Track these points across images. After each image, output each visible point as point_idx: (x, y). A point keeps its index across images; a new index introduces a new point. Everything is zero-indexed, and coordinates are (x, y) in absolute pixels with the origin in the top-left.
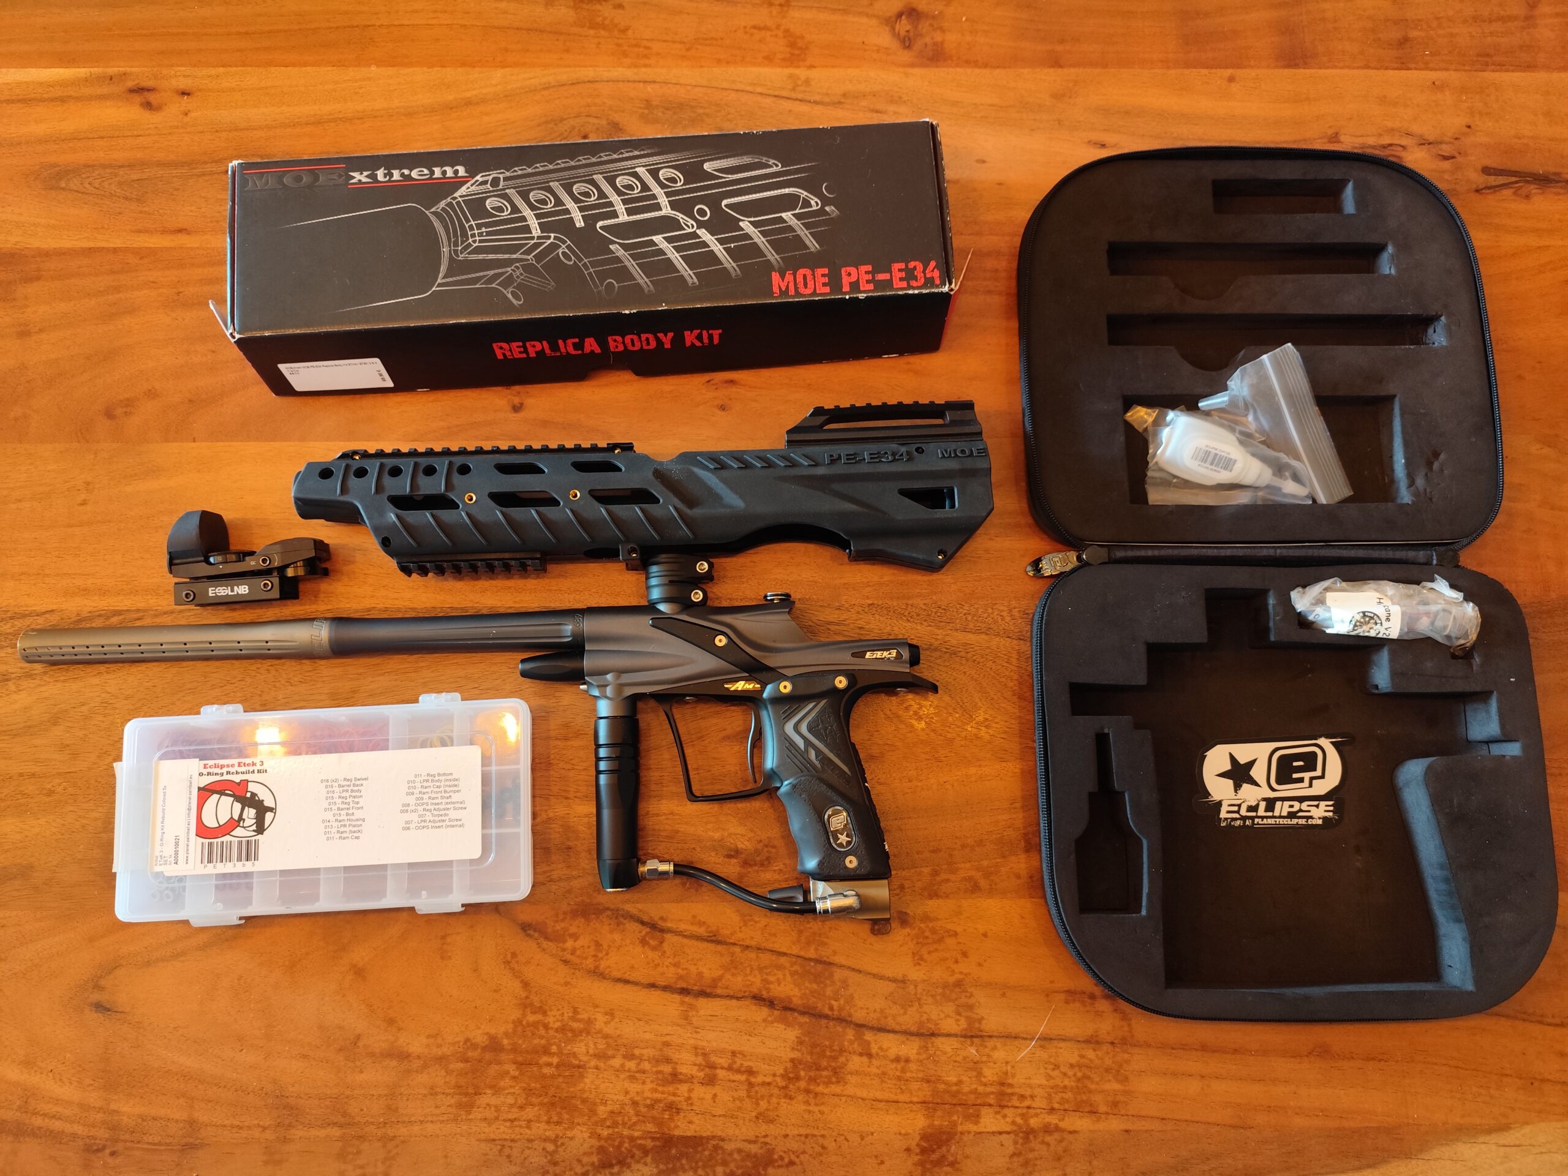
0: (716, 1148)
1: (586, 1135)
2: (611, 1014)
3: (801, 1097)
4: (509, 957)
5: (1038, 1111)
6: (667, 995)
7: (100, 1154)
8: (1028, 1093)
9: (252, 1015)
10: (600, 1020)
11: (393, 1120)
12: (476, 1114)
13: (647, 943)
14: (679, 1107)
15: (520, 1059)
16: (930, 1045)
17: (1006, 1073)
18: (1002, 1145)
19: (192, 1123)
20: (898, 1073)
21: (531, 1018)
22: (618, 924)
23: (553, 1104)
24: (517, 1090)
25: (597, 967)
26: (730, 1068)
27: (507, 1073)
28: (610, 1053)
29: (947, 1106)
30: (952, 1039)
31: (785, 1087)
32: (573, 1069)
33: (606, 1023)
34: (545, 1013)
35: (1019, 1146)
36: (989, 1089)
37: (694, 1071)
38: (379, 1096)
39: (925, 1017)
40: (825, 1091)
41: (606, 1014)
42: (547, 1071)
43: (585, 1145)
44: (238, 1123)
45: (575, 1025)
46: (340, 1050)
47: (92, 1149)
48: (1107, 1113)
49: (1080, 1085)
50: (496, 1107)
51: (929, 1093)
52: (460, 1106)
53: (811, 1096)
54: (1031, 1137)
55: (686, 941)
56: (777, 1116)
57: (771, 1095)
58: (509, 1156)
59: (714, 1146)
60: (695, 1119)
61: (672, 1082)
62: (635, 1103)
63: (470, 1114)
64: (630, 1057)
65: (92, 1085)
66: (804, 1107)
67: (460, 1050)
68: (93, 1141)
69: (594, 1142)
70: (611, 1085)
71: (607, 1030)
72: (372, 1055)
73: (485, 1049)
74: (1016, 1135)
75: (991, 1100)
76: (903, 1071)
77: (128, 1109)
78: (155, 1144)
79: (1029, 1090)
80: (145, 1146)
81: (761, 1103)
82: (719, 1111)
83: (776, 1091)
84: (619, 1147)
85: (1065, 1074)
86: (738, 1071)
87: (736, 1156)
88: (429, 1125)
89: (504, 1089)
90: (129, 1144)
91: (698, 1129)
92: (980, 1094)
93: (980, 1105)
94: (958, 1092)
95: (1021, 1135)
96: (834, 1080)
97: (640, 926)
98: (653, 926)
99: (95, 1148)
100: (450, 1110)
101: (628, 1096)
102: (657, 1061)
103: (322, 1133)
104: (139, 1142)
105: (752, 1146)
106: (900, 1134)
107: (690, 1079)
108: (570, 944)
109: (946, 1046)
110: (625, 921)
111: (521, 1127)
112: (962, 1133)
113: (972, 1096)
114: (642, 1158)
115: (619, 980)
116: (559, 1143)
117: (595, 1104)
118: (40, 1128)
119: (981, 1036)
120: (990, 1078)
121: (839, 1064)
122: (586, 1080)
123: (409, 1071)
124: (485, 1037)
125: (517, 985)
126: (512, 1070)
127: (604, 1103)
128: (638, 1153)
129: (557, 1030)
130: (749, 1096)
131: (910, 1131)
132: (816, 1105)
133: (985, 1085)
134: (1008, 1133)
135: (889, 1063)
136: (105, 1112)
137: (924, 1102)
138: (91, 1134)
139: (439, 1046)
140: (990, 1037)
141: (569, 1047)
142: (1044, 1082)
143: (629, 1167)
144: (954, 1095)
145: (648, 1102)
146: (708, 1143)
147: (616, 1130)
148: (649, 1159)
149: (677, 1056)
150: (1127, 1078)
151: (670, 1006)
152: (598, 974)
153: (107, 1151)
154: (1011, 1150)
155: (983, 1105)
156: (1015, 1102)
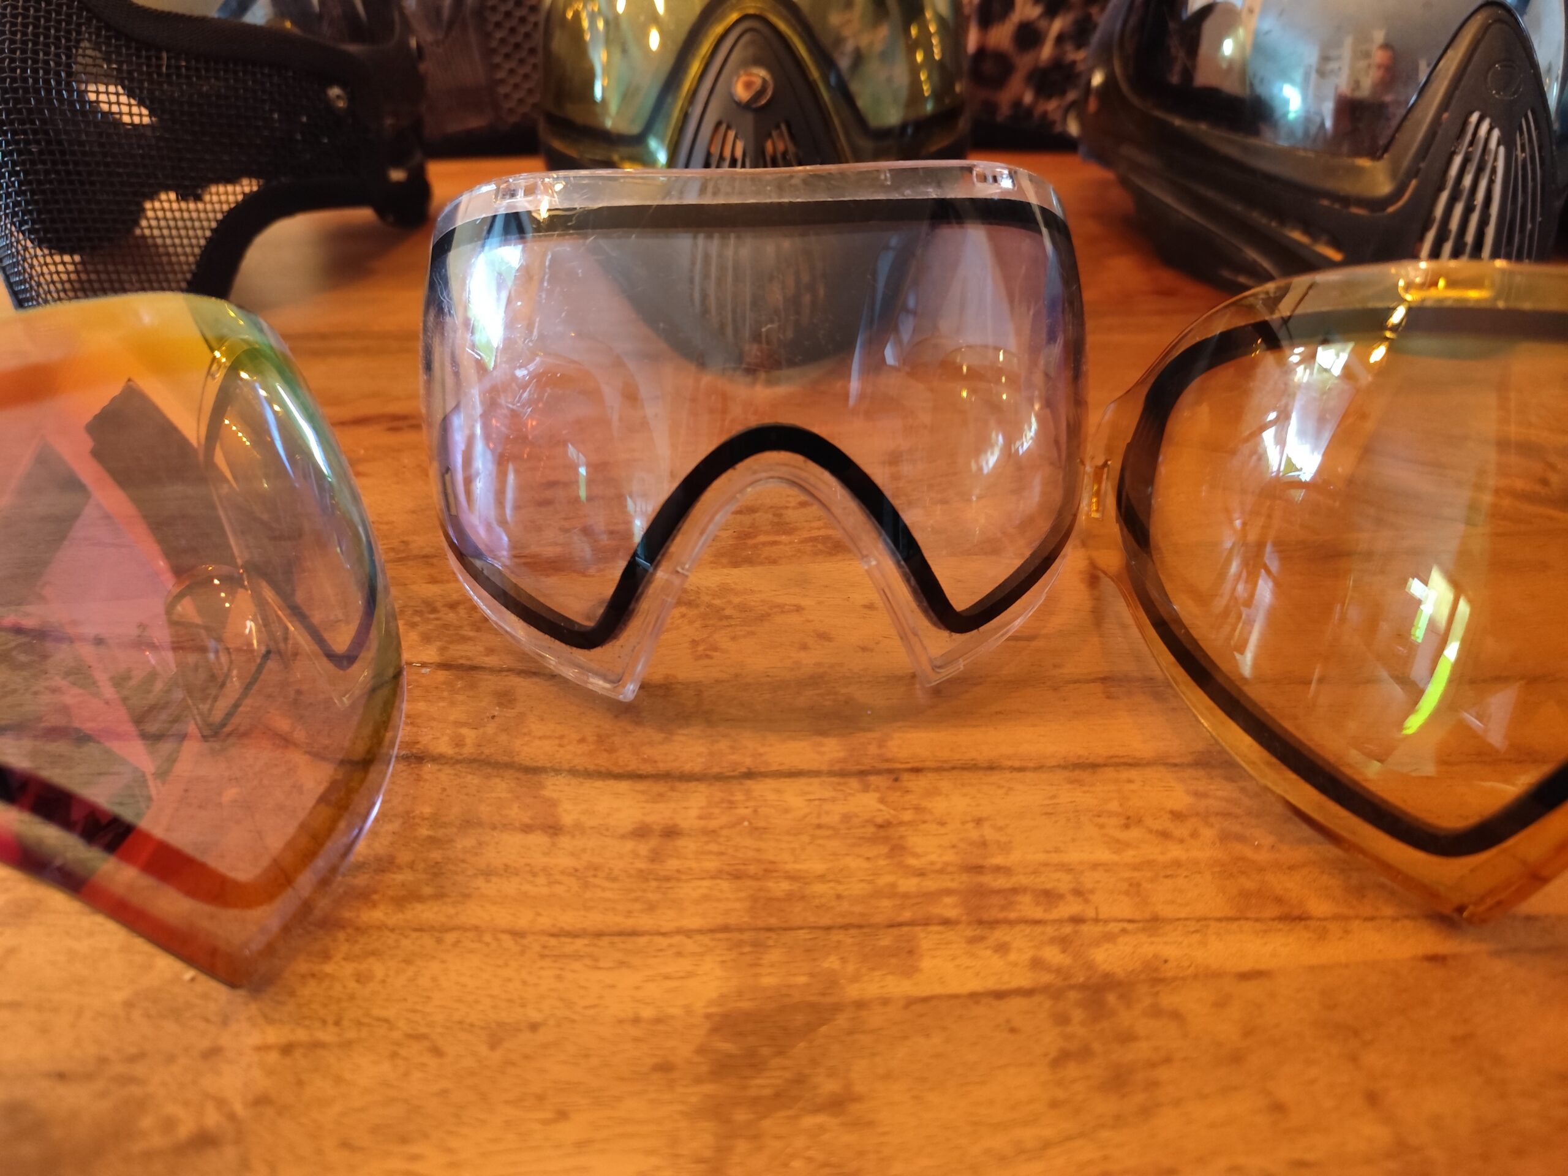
5: (1114, 927)
8: (1062, 882)
16: (740, 797)
17: (983, 845)
18: (1013, 1030)
20: (641, 865)
29: (803, 934)
30: (804, 780)
35: (1076, 1028)
36: (931, 884)
51: (739, 905)
54: (1111, 998)
74: (1059, 999)
75: (948, 909)
76: (656, 856)
79: (1066, 878)
85: (1163, 835)
92: (906, 896)
93: (911, 923)
95: (1073, 995)
106: (636, 1021)
112: (861, 1005)
113: (886, 903)
119: (891, 771)
120: (933, 857)
121: (451, 855)
131: (674, 1012)
133: (921, 873)
134: (1027, 993)
135: (611, 842)
137: (725, 929)
142: (1104, 855)
144: (823, 904)
154: (1051, 1040)
155: (926, 923)
156: (1027, 907)
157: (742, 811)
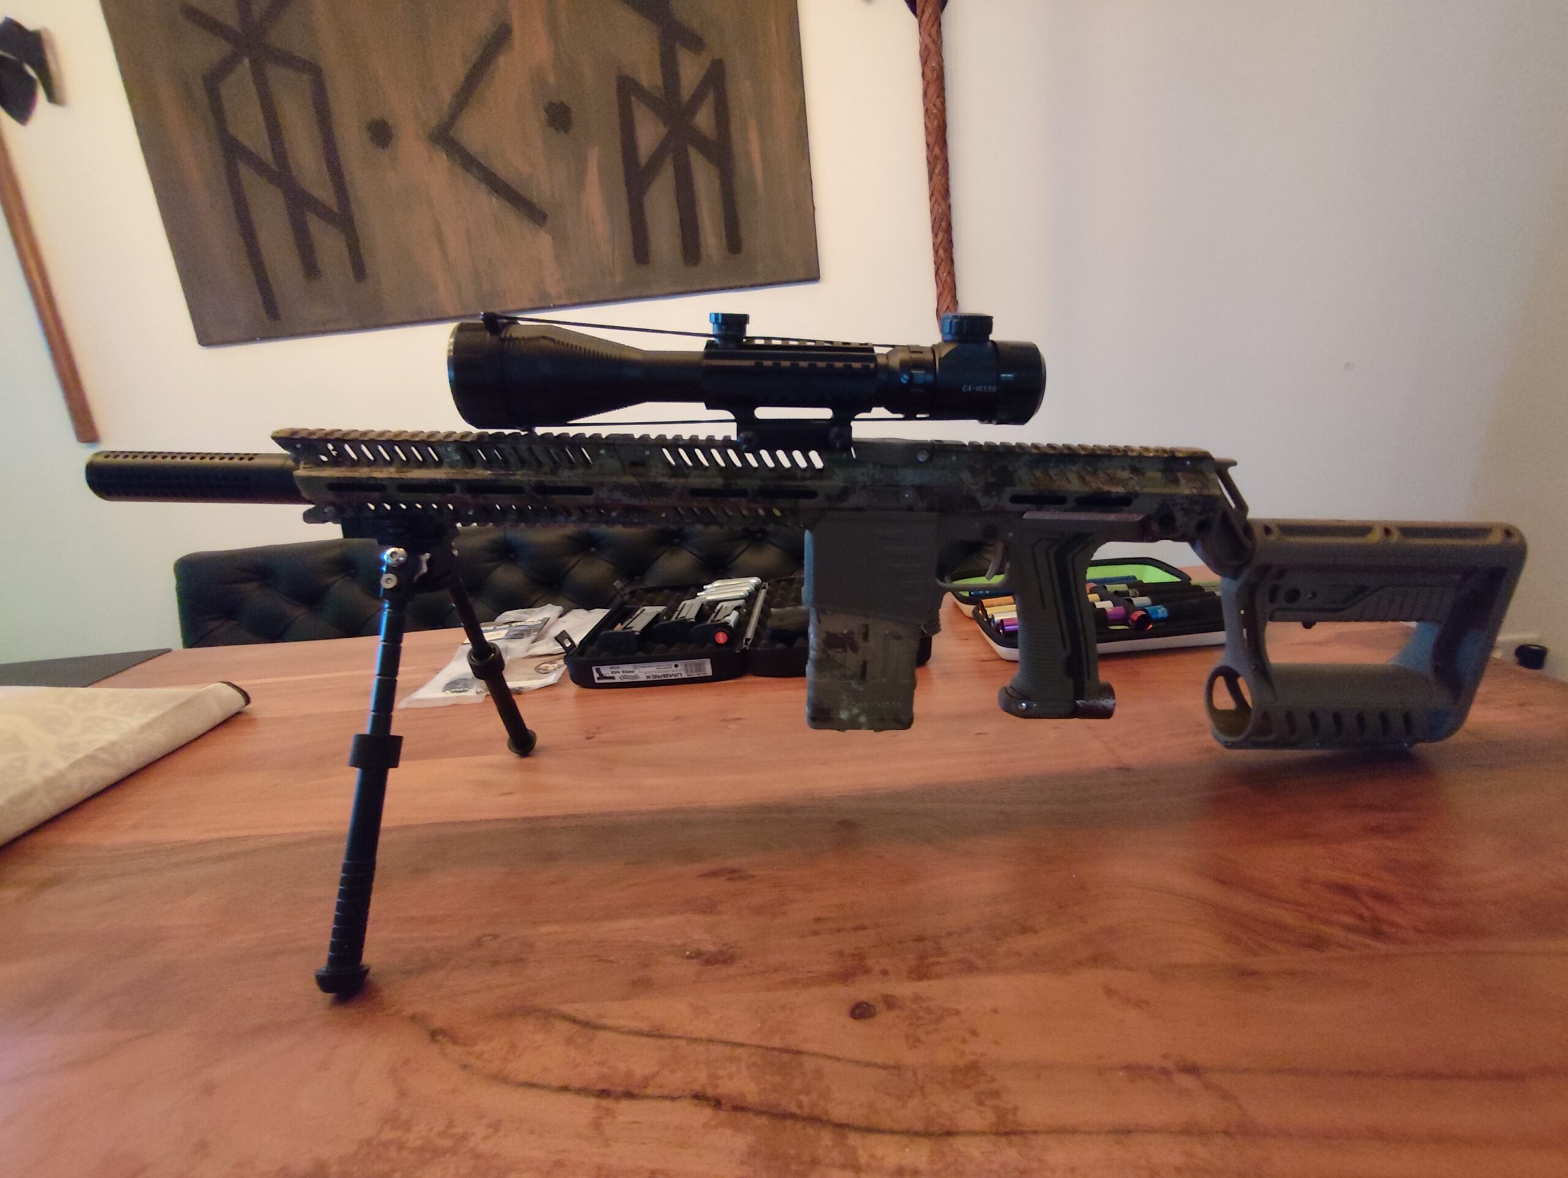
157: (950, 1159)
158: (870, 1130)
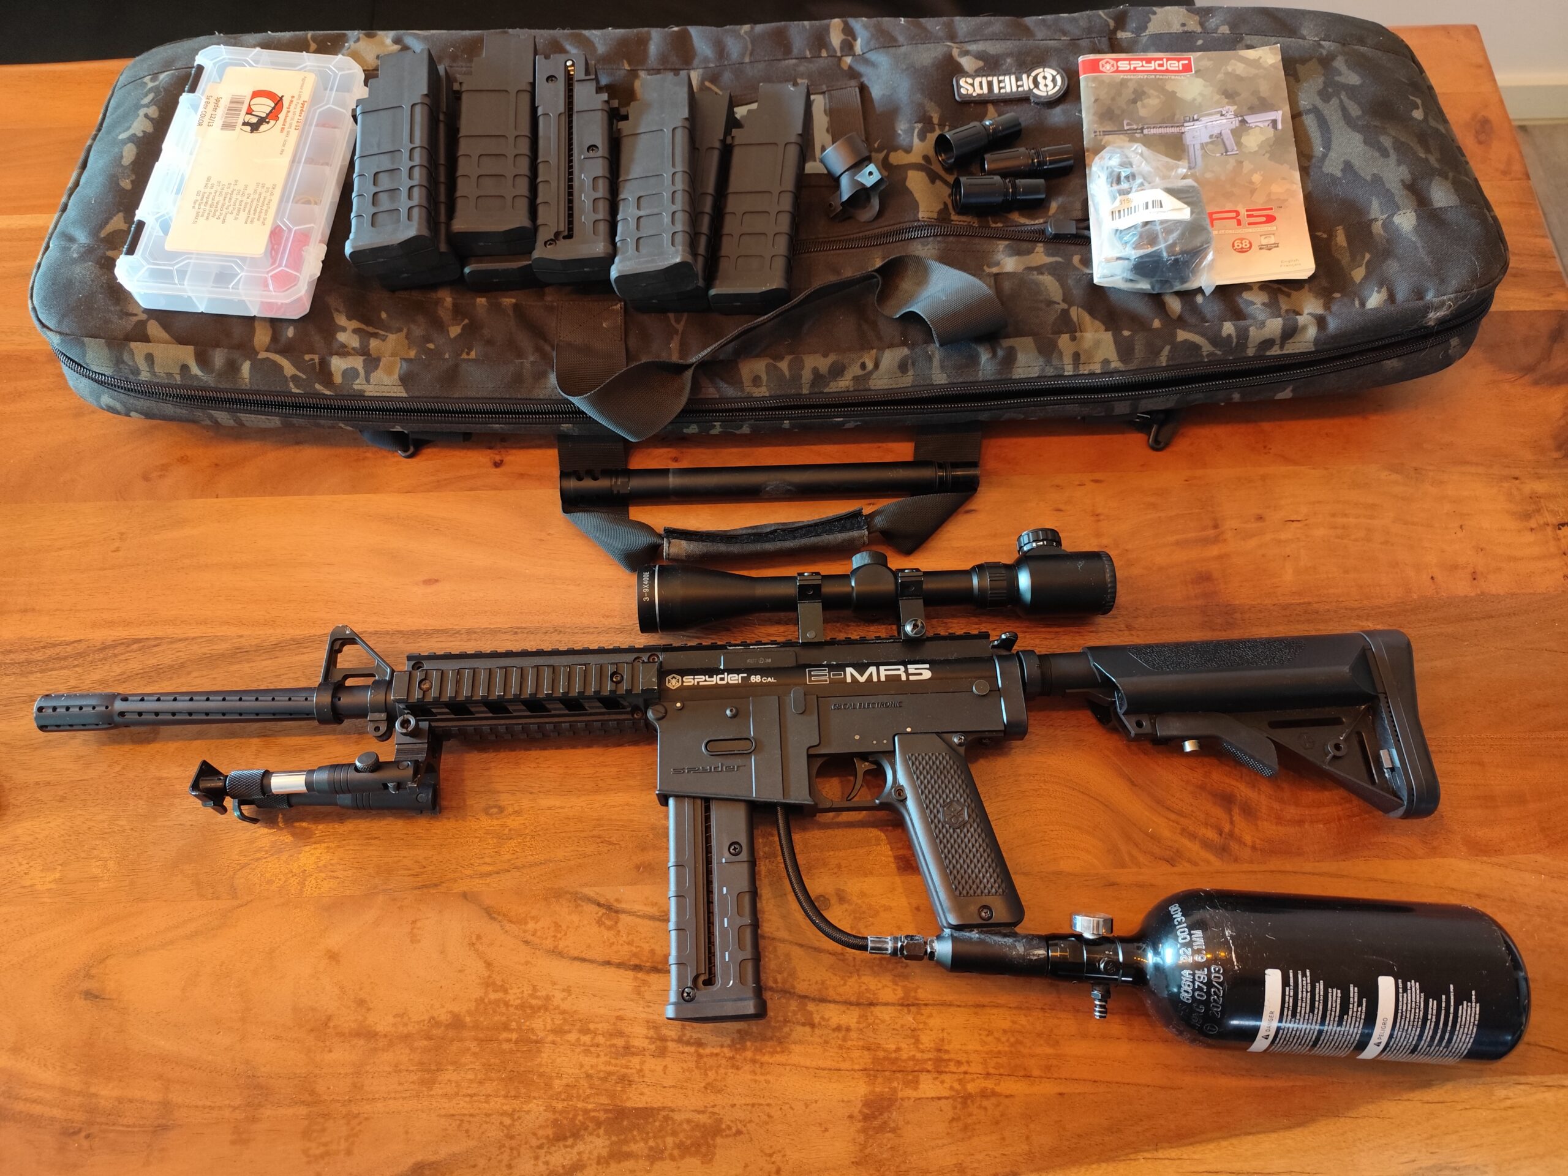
0: (666, 1119)
1: (542, 1109)
2: (568, 990)
3: (747, 1067)
4: (474, 938)
5: (975, 1076)
6: (621, 972)
7: (75, 1137)
8: (963, 1058)
9: (230, 999)
10: (558, 996)
11: (358, 1097)
12: (437, 1090)
13: (604, 923)
14: (631, 1079)
15: (481, 1035)
16: (869, 1014)
17: (943, 1040)
18: (941, 1110)
19: (166, 1105)
20: (840, 1042)
21: (493, 996)
22: (577, 906)
23: (511, 1079)
24: (477, 1066)
25: (556, 947)
26: (679, 1040)
27: (469, 1049)
28: (566, 1028)
29: (887, 1073)
30: (890, 1007)
31: (733, 1058)
32: (530, 1044)
33: (563, 1000)
34: (506, 991)
35: (957, 1111)
36: (926, 1056)
37: (645, 1043)
38: (346, 1074)
39: (864, 987)
40: (770, 1061)
41: (564, 990)
42: (506, 1046)
43: (540, 1119)
44: (208, 1103)
45: (534, 1002)
46: (312, 1030)
47: (69, 1132)
48: (1041, 1077)
49: (1013, 1049)
50: (457, 1082)
51: (870, 1061)
52: (422, 1082)
53: (757, 1066)
54: (969, 1101)
55: (638, 920)
56: (725, 1086)
57: (720, 1066)
58: (467, 1131)
59: (664, 1117)
60: (646, 1090)
61: (623, 1056)
62: (589, 1076)
63: (431, 1090)
64: (585, 1031)
65: (74, 1069)
66: (750, 1077)
67: (425, 1028)
68: (70, 1125)
69: (550, 1115)
70: (567, 1059)
71: (565, 1006)
72: (341, 1034)
73: (448, 1026)
74: (955, 1100)
75: (929, 1066)
76: (845, 1039)
77: (106, 1092)
78: (128, 1126)
79: (965, 1055)
80: (121, 1128)
81: (710, 1073)
82: (669, 1082)
83: (723, 1062)
84: (573, 1119)
85: (998, 1040)
86: (688, 1043)
87: (685, 1126)
88: (391, 1102)
89: (466, 1064)
90: (104, 1127)
91: (649, 1100)
92: (918, 1060)
93: (918, 1071)
94: (897, 1059)
95: (959, 1100)
96: (779, 1049)
97: (597, 908)
98: (609, 908)
99: (72, 1131)
100: (413, 1086)
101: (583, 1070)
102: (611, 1035)
103: (290, 1111)
104: (114, 1125)
105: (700, 1116)
106: (843, 1101)
107: (642, 1052)
108: (531, 926)
109: (884, 1014)
110: (583, 904)
111: (480, 1101)
112: (902, 1099)
113: (911, 1063)
114: (595, 1130)
115: (575, 959)
116: (516, 1117)
117: (551, 1078)
118: (20, 1112)
119: (918, 1005)
120: (927, 1045)
121: (783, 1034)
122: (543, 1055)
123: (375, 1050)
124: (449, 1015)
125: (480, 965)
126: (473, 1046)
127: (560, 1076)
128: (591, 1126)
129: (516, 1008)
130: (697, 1067)
131: (853, 1099)
132: (762, 1074)
133: (923, 1052)
134: (947, 1098)
135: (830, 1032)
136: (84, 1096)
137: (865, 1070)
138: (69, 1117)
139: (406, 1025)
140: (926, 1005)
141: (528, 1023)
142: (979, 1048)
143: (582, 1138)
144: (894, 1061)
145: (602, 1075)
146: (658, 1114)
147: (571, 1103)
148: (601, 1131)
149: (630, 1030)
150: (1058, 1042)
151: (625, 981)
152: (557, 953)
153: (83, 1134)
154: (950, 1115)
155: (922, 1071)
156: (952, 1067)
157: (870, 1021)
158: (823, 1000)
